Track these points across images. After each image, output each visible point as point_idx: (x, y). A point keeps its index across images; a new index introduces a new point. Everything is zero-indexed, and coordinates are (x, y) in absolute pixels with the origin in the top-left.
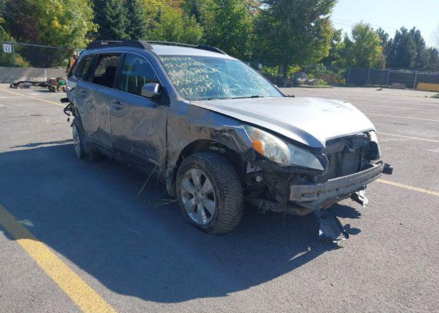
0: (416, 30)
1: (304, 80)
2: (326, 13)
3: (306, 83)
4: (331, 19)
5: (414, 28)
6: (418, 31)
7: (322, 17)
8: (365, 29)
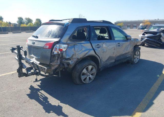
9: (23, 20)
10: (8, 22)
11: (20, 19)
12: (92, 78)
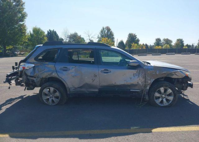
0: (54, 31)
1: (19, 53)
2: (23, 21)
3: (20, 54)
4: (25, 24)
5: (54, 30)
6: (55, 32)
7: (21, 23)
8: (39, 30)
9: (161, 41)
10: (145, 44)
11: (158, 40)
12: (55, 102)
